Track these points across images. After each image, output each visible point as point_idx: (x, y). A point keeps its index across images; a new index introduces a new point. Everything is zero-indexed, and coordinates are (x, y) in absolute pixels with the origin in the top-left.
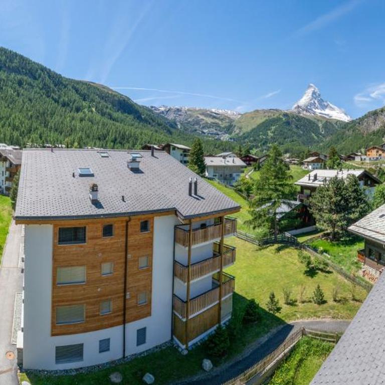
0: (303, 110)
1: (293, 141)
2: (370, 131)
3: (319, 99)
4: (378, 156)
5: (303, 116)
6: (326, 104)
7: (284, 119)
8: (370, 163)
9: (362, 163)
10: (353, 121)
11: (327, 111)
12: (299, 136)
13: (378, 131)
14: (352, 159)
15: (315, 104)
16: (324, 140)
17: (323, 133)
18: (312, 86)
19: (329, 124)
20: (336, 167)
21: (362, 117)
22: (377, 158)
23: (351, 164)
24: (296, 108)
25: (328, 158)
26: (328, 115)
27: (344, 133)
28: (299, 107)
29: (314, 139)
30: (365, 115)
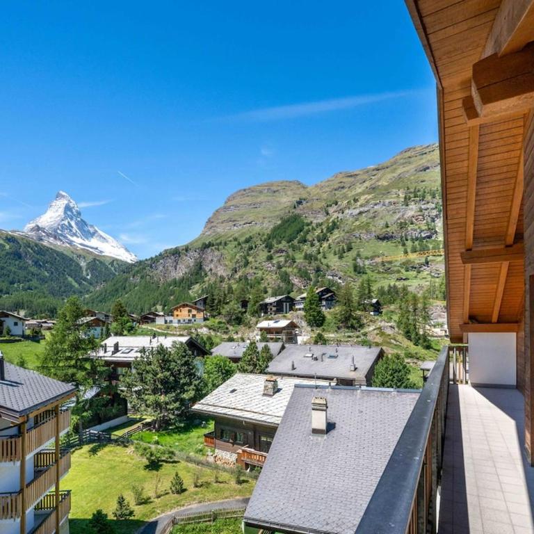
0: (48, 235)
1: (30, 288)
2: (169, 280)
3: (79, 219)
4: (190, 318)
5: (48, 246)
6: (92, 230)
7: (7, 247)
8: (180, 328)
9: (168, 328)
10: (140, 262)
11: (94, 242)
12: (43, 280)
13: (182, 280)
14: (150, 321)
15: (72, 227)
16: (92, 289)
17: (89, 277)
18: (63, 196)
19: (99, 265)
20: (125, 332)
21: (156, 256)
22: (190, 321)
23: (150, 328)
24: (32, 230)
25: (111, 319)
26: (97, 249)
27: (126, 280)
28: (38, 228)
29: (72, 286)
30: (160, 255)
